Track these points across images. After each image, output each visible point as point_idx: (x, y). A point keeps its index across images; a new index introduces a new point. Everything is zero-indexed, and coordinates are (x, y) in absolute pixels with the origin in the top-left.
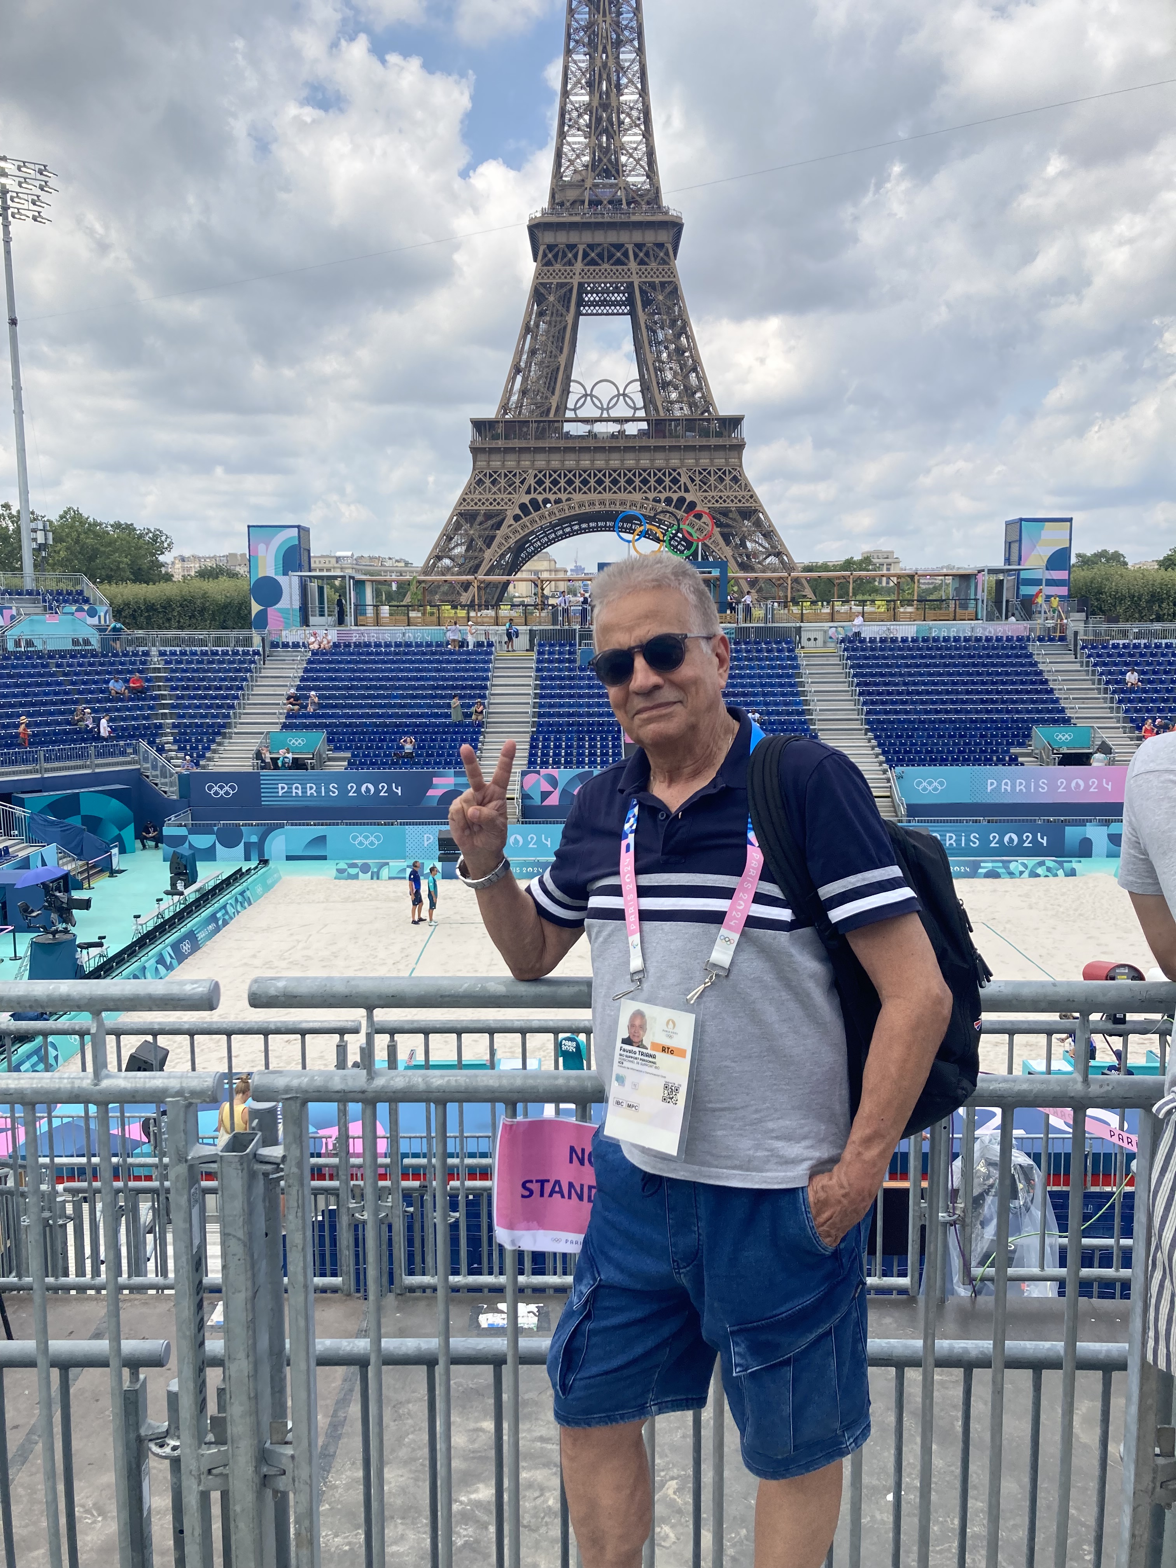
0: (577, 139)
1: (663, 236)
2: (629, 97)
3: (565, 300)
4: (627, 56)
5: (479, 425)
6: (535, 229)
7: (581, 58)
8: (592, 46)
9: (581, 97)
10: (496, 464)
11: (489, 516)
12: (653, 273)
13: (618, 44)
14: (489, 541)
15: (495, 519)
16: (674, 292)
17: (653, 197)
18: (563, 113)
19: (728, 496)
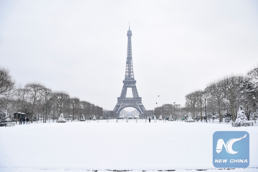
0: (127, 74)
1: (135, 82)
2: (131, 70)
3: (126, 87)
4: (131, 67)
5: (118, 98)
6: (123, 81)
7: (128, 67)
8: (128, 66)
9: (127, 70)
10: (120, 101)
11: (119, 106)
12: (134, 85)
13: (131, 66)
14: (119, 108)
15: (120, 106)
16: (135, 87)
17: (133, 79)
18: (126, 72)
19: (140, 104)
